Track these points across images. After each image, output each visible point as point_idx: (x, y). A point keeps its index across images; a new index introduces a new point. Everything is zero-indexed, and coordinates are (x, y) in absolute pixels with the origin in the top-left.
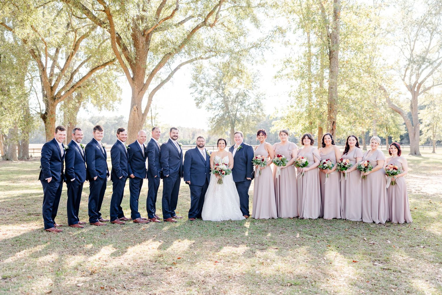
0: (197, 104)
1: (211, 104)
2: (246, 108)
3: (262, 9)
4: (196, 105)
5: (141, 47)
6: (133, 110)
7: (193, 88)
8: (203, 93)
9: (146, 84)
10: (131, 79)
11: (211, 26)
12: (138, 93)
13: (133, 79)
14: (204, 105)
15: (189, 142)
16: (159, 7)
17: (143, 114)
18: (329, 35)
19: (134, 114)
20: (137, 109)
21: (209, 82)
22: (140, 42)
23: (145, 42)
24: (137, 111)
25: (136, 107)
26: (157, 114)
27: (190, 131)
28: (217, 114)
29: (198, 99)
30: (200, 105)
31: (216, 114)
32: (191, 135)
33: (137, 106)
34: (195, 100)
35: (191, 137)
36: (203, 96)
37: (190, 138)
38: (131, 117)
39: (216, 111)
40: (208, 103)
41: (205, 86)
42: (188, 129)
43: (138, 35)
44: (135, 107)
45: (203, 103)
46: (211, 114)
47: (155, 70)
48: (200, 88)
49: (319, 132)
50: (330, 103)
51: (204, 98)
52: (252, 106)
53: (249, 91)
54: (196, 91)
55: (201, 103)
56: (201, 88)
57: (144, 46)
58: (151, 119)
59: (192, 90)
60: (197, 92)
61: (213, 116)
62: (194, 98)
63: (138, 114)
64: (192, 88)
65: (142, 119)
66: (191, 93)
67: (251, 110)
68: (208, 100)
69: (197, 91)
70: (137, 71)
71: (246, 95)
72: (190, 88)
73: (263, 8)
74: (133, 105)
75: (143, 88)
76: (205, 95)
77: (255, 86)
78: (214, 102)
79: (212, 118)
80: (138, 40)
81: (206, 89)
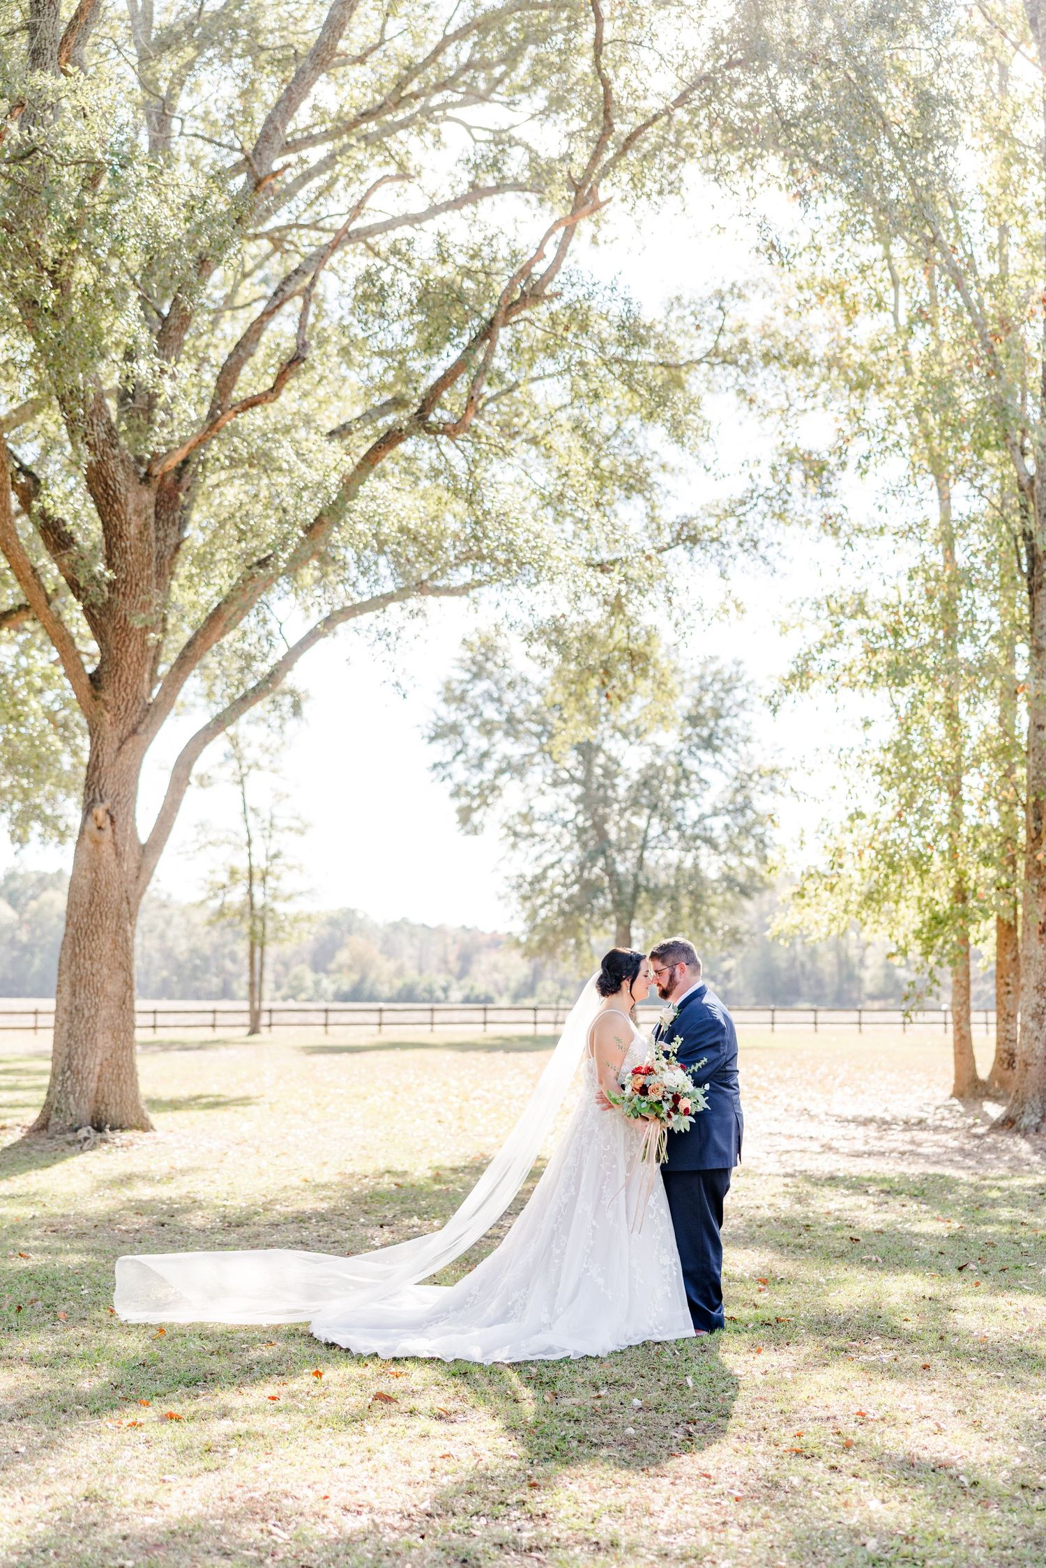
0: (465, 815)
1: (526, 818)
2: (689, 832)
3: (727, 376)
4: (456, 818)
5: (132, 530)
6: (92, 825)
7: (446, 741)
8: (491, 765)
9: (156, 704)
10: (86, 681)
11: (452, 430)
12: (116, 745)
13: (95, 679)
14: (492, 818)
15: (445, 990)
16: (230, 356)
17: (144, 849)
18: (1025, 481)
19: (97, 843)
20: (113, 822)
21: (519, 713)
22: (130, 509)
23: (151, 511)
24: (109, 831)
25: (108, 812)
26: (276, 856)
27: (449, 941)
28: (554, 858)
29: (468, 794)
30: (476, 818)
31: (549, 859)
32: (452, 957)
33: (108, 804)
34: (455, 794)
35: (455, 966)
36: (491, 776)
37: (450, 972)
38: (84, 857)
39: (547, 846)
40: (513, 811)
41: (499, 735)
42: (440, 930)
43: (120, 476)
44: (99, 811)
45: (489, 811)
46: (525, 862)
47: (200, 641)
48: (478, 743)
49: (999, 938)
50: (1033, 799)
51: (493, 788)
52: (717, 826)
53: (700, 753)
54: (459, 753)
55: (481, 812)
56: (482, 743)
57: (146, 525)
58: (246, 882)
59: (442, 750)
60: (465, 762)
61: (531, 871)
62: (449, 785)
63: (115, 844)
64: (441, 742)
65: (139, 868)
66: (435, 766)
67: (709, 841)
68: (513, 795)
69: (462, 757)
70: (113, 645)
71: (686, 775)
72: (432, 739)
73: (731, 368)
74: (94, 800)
75: (140, 723)
76: (501, 772)
77: (727, 731)
78: (543, 805)
79: (529, 879)
80: (116, 500)
81: (506, 748)
